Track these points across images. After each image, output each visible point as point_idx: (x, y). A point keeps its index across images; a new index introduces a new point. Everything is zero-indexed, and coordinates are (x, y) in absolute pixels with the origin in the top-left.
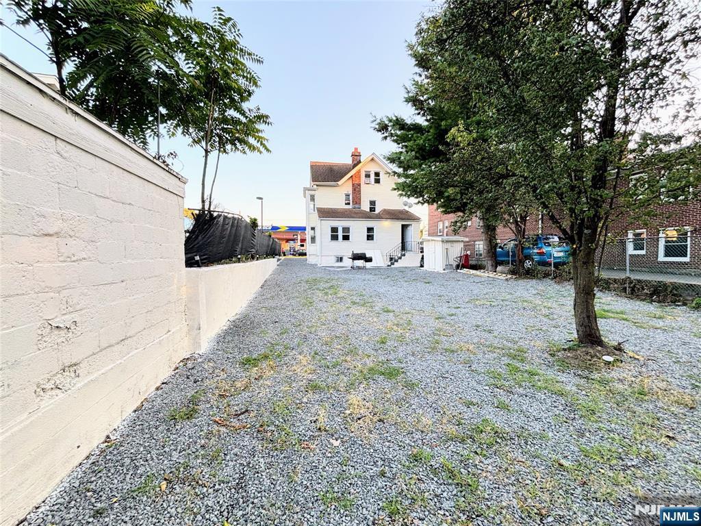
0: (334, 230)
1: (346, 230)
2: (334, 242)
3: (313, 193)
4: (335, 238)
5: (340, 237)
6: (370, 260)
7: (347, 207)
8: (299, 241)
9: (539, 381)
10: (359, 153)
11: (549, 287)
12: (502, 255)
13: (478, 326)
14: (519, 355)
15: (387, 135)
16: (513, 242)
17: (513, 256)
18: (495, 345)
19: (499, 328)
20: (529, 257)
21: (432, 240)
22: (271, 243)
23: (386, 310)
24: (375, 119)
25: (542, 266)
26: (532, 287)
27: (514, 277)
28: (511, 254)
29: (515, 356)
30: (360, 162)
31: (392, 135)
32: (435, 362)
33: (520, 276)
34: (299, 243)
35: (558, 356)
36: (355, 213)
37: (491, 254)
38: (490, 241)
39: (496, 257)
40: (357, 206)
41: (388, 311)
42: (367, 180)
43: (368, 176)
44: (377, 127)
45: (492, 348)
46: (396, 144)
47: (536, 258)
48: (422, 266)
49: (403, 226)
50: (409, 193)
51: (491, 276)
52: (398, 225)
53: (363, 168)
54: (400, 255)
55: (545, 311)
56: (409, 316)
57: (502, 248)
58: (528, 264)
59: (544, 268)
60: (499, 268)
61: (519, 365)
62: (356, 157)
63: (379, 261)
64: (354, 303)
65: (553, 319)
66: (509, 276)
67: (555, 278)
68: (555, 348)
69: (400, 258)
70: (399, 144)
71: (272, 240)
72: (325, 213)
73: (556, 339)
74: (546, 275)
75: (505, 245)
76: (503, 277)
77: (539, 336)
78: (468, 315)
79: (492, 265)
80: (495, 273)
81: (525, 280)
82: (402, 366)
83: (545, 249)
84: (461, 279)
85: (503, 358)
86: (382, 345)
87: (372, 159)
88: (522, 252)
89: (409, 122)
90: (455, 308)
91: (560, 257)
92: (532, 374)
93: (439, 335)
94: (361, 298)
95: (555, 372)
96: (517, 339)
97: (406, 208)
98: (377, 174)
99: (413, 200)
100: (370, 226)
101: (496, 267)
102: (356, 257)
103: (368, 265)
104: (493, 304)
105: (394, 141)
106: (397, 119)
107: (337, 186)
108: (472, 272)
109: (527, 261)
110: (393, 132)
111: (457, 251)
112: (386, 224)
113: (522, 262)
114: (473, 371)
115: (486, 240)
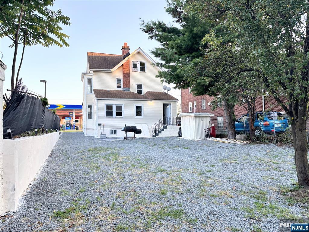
0: (109, 108)
1: (119, 108)
2: (109, 118)
3: (90, 77)
4: (109, 114)
5: (114, 114)
6: (139, 132)
7: (119, 89)
8: (74, 117)
9: (278, 212)
10: (128, 47)
11: (273, 149)
12: (239, 127)
13: (229, 178)
14: (261, 196)
15: (153, 35)
16: (246, 117)
17: (247, 127)
18: (244, 190)
19: (244, 179)
20: (258, 128)
21: (188, 116)
22: (54, 119)
23: (160, 169)
24: (143, 22)
25: (267, 134)
26: (262, 149)
27: (249, 142)
28: (245, 125)
29: (259, 197)
30: (129, 54)
31: (156, 35)
32: (205, 205)
33: (253, 142)
34: (74, 119)
35: (287, 195)
36: (126, 94)
37: (231, 126)
38: (230, 116)
39: (235, 128)
40: (127, 89)
41: (162, 171)
42: (135, 69)
43: (135, 65)
44: (145, 28)
45: (242, 193)
46: (159, 42)
47: (263, 128)
48: (180, 136)
49: (164, 105)
50: (169, 80)
51: (232, 142)
52: (160, 104)
53: (131, 59)
54: (162, 128)
55: (273, 166)
56: (179, 173)
57: (239, 122)
58: (257, 133)
59: (269, 136)
60: (238, 136)
61: (263, 203)
62: (126, 50)
63: (147, 132)
64: (133, 166)
65: (280, 171)
66: (245, 142)
67: (277, 142)
68: (284, 190)
69: (163, 130)
70: (162, 42)
71: (55, 116)
72: (101, 94)
73: (284, 184)
74: (271, 141)
75: (241, 119)
76: (241, 143)
77: (273, 183)
78: (221, 171)
79: (232, 134)
80: (235, 140)
81: (257, 145)
82: (182, 209)
83: (269, 122)
84: (211, 145)
85: (251, 199)
86: (164, 196)
87: (139, 53)
88: (253, 124)
89: (169, 26)
90: (211, 166)
91: (280, 127)
92: (272, 208)
93: (204, 186)
94: (138, 161)
95: (287, 206)
96: (258, 186)
97: (166, 91)
98: (142, 64)
99: (172, 85)
100: (139, 104)
101: (235, 136)
102: (128, 129)
103: (138, 136)
104: (237, 162)
105: (158, 40)
106: (160, 24)
107: (111, 72)
108: (218, 139)
109: (257, 131)
110: (157, 33)
111: (206, 123)
112: (151, 103)
113: (253, 131)
114: (232, 209)
115: (227, 115)
